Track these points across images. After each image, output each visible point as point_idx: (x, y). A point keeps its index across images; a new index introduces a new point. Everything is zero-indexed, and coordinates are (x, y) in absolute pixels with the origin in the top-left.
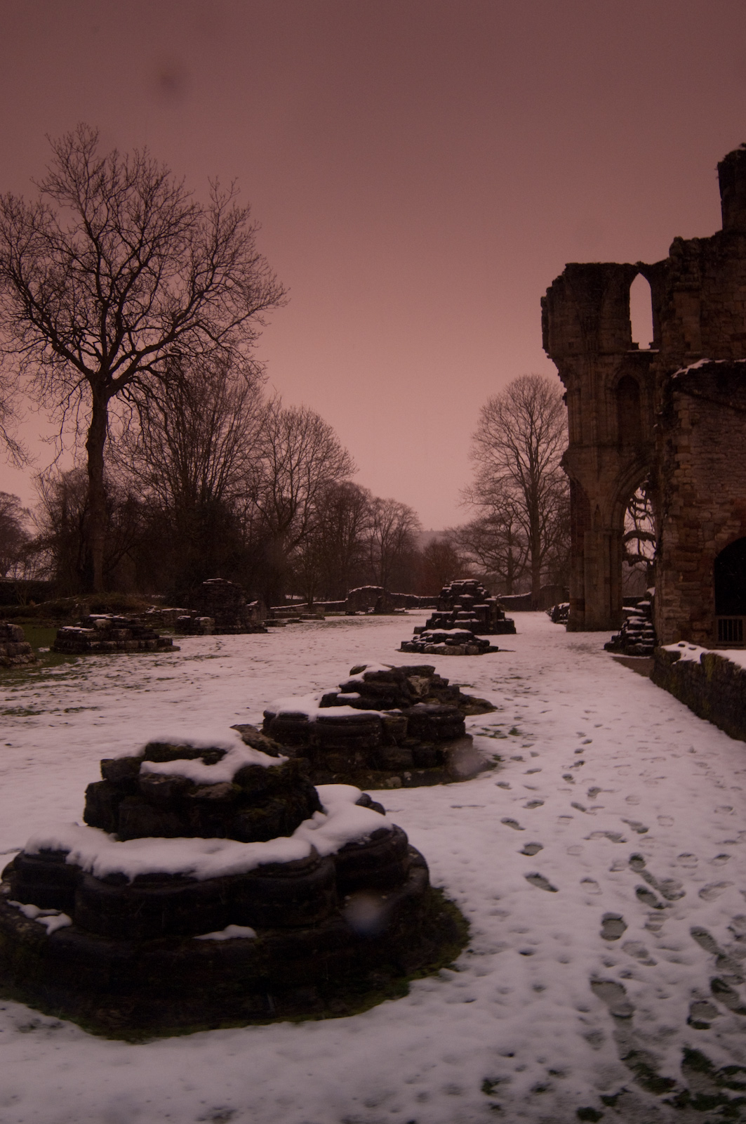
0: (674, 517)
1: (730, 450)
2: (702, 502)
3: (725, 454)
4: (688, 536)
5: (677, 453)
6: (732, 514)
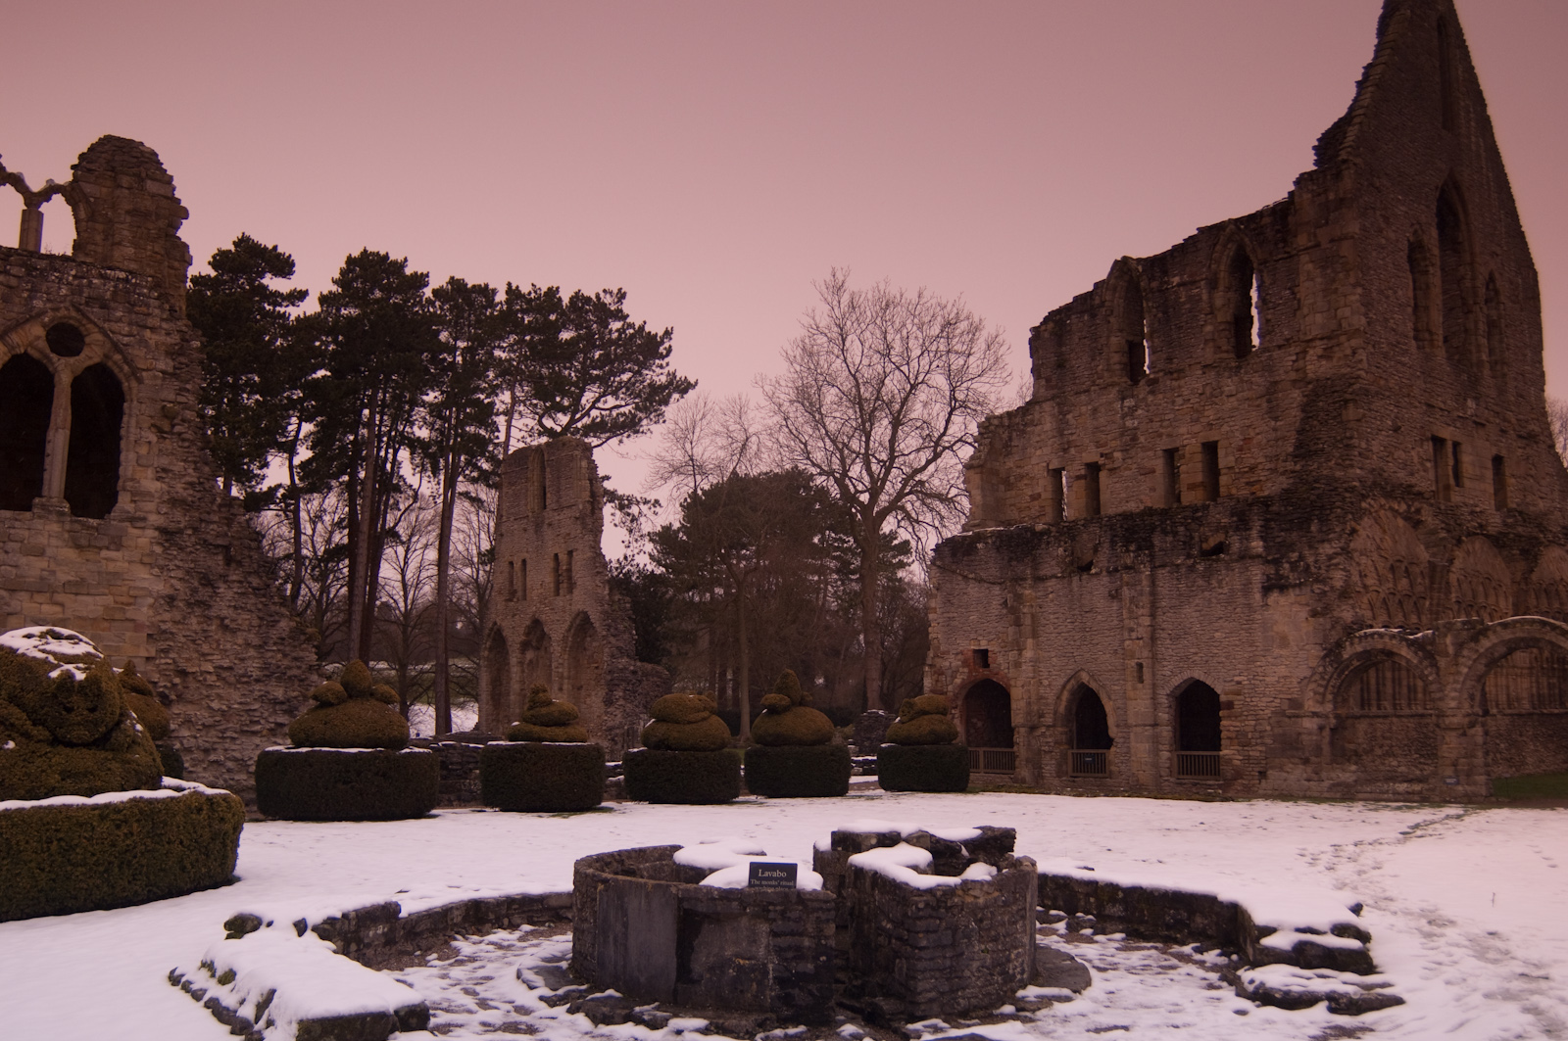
1: (960, 609)
3: (957, 613)
6: (962, 662)
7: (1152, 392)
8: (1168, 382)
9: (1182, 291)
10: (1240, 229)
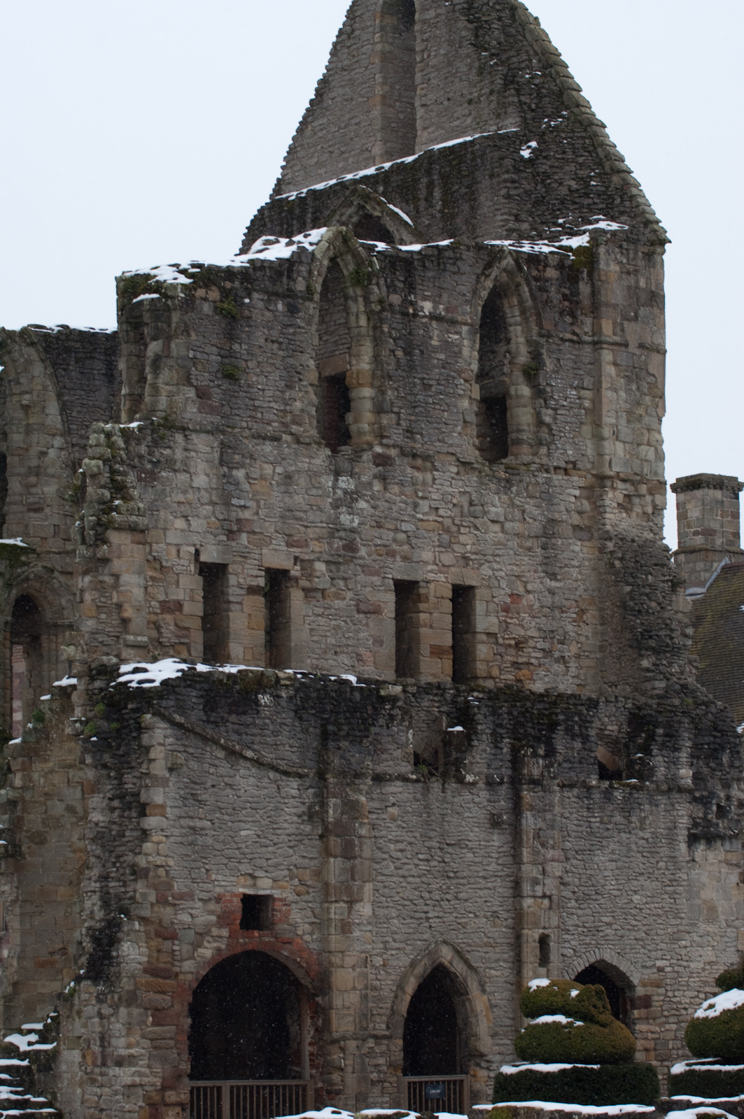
0: (143, 920)
1: (217, 815)
2: (182, 897)
3: (211, 821)
4: (159, 951)
5: (143, 814)
6: (218, 917)
7: (383, 478)
8: (409, 470)
9: (436, 330)
10: (520, 269)
